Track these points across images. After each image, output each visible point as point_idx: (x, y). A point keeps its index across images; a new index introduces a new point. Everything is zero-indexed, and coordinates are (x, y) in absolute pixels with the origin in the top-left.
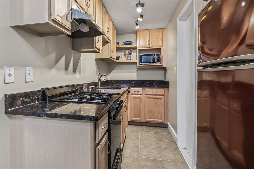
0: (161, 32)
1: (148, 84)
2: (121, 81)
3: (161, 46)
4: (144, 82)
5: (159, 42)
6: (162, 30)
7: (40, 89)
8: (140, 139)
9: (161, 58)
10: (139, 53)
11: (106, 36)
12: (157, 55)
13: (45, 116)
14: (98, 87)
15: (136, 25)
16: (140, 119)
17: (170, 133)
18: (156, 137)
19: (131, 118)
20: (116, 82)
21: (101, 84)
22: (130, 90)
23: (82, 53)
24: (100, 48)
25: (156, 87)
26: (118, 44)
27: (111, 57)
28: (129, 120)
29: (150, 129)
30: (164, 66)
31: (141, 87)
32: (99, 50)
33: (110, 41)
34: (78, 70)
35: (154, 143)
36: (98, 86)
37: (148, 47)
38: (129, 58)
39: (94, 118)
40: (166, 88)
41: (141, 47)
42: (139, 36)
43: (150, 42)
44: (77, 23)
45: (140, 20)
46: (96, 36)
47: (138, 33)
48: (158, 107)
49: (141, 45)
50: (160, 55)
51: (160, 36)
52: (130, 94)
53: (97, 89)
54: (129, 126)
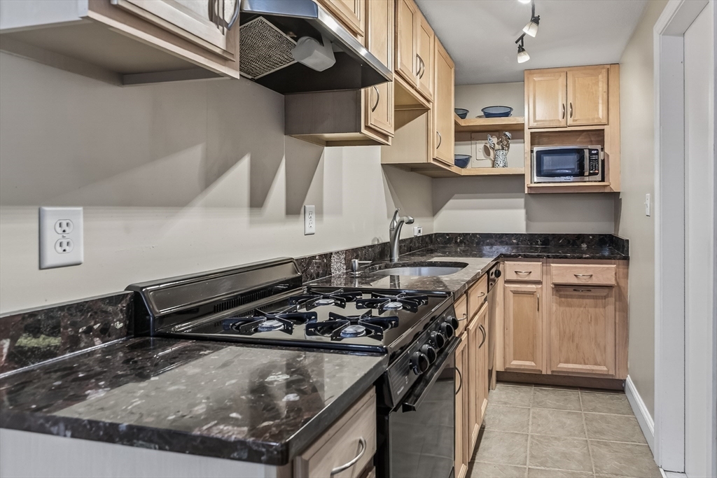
0: (602, 78)
1: (562, 246)
2: (474, 235)
3: (605, 121)
4: (550, 238)
5: (598, 111)
6: (608, 70)
7: (120, 290)
8: (532, 436)
9: (603, 161)
10: (533, 144)
11: (413, 87)
12: (590, 150)
13: (69, 433)
14: (391, 260)
15: (519, 51)
16: (533, 364)
17: (633, 413)
18: (585, 428)
19: (504, 358)
20: (459, 240)
21: (400, 247)
22: (501, 267)
23: (327, 146)
24: (389, 127)
25: (585, 258)
26: (466, 114)
27: (434, 159)
28: (499, 366)
29: (566, 399)
30: (614, 188)
31: (538, 258)
32: (386, 136)
33: (430, 106)
34: (309, 206)
35: (577, 452)
36: (391, 256)
37: (563, 124)
38: (500, 162)
39: (268, 451)
40: (621, 261)
41: (540, 124)
42: (531, 88)
43: (569, 110)
44: (284, 35)
45: (530, 31)
46: (365, 85)
47: (528, 78)
48: (593, 323)
49: (537, 119)
50: (600, 150)
51: (600, 89)
52: (500, 281)
53: (386, 267)
54: (499, 386)
